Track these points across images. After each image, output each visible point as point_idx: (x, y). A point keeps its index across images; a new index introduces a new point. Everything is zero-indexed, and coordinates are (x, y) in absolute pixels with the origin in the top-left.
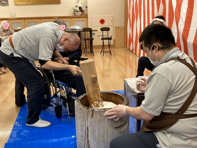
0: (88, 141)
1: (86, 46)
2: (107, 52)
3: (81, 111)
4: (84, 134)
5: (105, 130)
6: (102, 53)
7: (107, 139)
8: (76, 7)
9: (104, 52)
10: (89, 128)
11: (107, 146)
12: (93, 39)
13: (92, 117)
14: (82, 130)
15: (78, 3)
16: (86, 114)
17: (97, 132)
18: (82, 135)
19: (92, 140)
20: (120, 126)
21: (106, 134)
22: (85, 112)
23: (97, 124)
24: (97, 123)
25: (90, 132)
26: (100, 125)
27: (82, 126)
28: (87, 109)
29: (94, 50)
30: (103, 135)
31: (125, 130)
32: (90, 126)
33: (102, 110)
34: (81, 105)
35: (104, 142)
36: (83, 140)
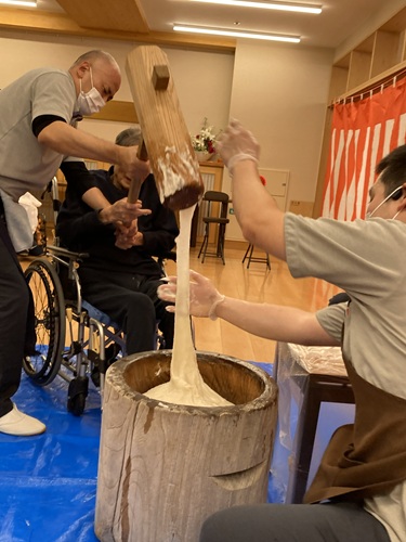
0: (125, 506)
1: (207, 236)
2: (258, 260)
3: (117, 402)
4: (116, 480)
5: (185, 479)
6: (247, 261)
7: (186, 511)
8: (198, 137)
9: (250, 258)
10: (132, 461)
11: (184, 534)
12: (228, 221)
13: (147, 427)
14: (112, 467)
15: (204, 129)
16: (130, 414)
17: (156, 480)
18: (112, 481)
19: (139, 504)
20: (235, 474)
21: (183, 492)
22: (128, 407)
23: (160, 456)
24: (159, 449)
25: (133, 476)
26: (168, 460)
27: (114, 452)
28: (134, 399)
29: (226, 251)
30: (173, 494)
31: (250, 488)
32: (137, 457)
33: (182, 411)
34: (120, 382)
35: (174, 519)
36: (110, 498)
